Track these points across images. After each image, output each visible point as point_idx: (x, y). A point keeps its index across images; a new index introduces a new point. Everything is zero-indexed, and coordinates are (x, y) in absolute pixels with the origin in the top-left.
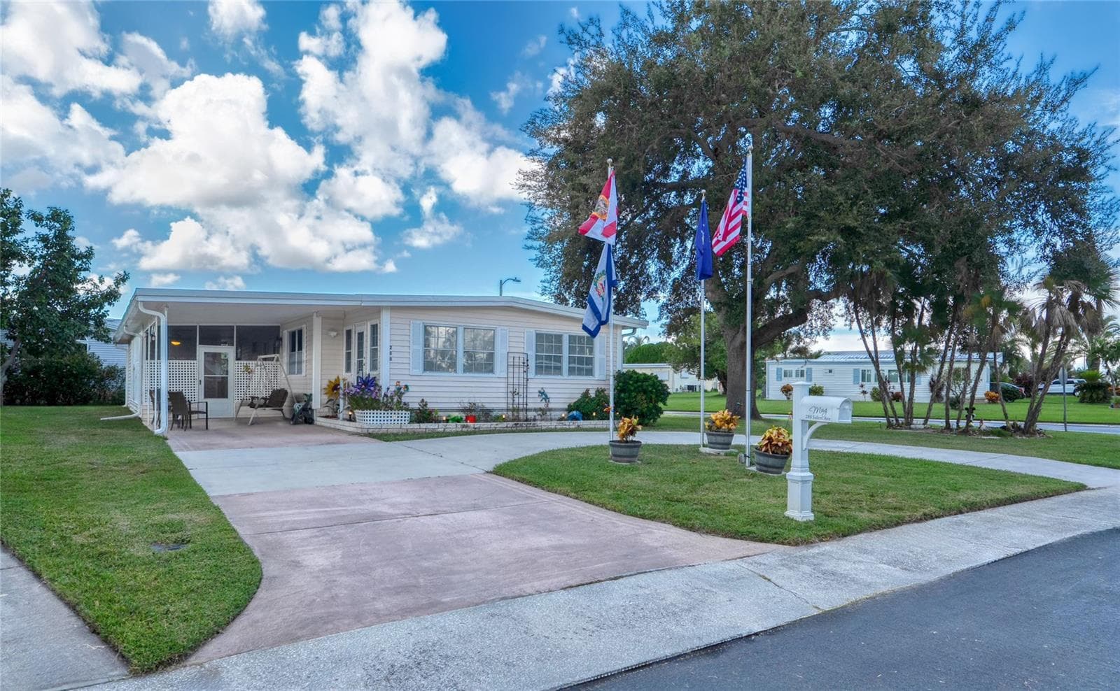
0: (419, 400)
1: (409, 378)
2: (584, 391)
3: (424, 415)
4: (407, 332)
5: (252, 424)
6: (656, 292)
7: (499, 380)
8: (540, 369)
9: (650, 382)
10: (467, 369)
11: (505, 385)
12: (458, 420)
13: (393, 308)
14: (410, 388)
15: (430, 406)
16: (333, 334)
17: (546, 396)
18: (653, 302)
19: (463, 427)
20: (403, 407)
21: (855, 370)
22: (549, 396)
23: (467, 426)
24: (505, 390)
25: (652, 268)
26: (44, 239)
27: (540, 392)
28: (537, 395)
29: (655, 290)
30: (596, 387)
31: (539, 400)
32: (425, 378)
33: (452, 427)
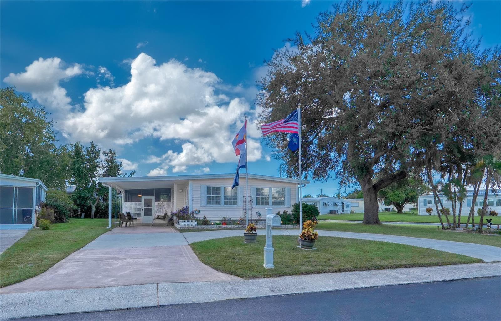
0: (203, 216)
1: (200, 207)
2: (278, 212)
3: (205, 222)
4: (199, 189)
5: (153, 225)
6: (334, 166)
7: (239, 208)
8: (258, 203)
9: (308, 208)
10: (225, 203)
11: (242, 210)
12: (217, 224)
13: (193, 180)
14: (201, 212)
15: (207, 219)
16: (181, 191)
17: (260, 214)
18: (333, 171)
19: (220, 227)
20: (194, 219)
21: (424, 200)
22: (261, 214)
23: (221, 227)
24: (242, 212)
25: (332, 155)
26: (107, 160)
27: (257, 213)
28: (256, 214)
29: (333, 166)
30: (283, 210)
31: (257, 216)
32: (207, 208)
33: (215, 227)
